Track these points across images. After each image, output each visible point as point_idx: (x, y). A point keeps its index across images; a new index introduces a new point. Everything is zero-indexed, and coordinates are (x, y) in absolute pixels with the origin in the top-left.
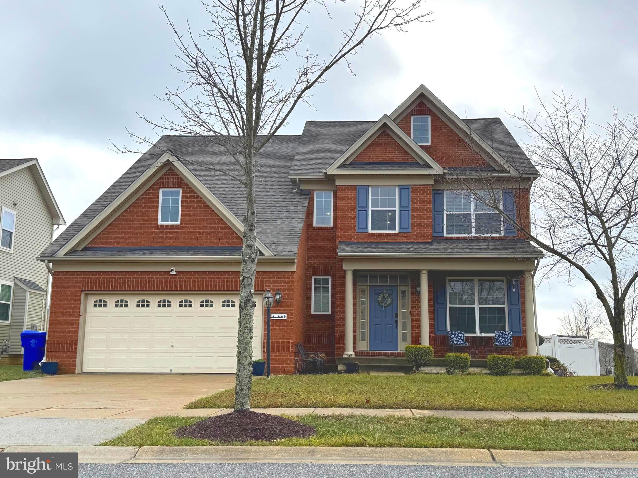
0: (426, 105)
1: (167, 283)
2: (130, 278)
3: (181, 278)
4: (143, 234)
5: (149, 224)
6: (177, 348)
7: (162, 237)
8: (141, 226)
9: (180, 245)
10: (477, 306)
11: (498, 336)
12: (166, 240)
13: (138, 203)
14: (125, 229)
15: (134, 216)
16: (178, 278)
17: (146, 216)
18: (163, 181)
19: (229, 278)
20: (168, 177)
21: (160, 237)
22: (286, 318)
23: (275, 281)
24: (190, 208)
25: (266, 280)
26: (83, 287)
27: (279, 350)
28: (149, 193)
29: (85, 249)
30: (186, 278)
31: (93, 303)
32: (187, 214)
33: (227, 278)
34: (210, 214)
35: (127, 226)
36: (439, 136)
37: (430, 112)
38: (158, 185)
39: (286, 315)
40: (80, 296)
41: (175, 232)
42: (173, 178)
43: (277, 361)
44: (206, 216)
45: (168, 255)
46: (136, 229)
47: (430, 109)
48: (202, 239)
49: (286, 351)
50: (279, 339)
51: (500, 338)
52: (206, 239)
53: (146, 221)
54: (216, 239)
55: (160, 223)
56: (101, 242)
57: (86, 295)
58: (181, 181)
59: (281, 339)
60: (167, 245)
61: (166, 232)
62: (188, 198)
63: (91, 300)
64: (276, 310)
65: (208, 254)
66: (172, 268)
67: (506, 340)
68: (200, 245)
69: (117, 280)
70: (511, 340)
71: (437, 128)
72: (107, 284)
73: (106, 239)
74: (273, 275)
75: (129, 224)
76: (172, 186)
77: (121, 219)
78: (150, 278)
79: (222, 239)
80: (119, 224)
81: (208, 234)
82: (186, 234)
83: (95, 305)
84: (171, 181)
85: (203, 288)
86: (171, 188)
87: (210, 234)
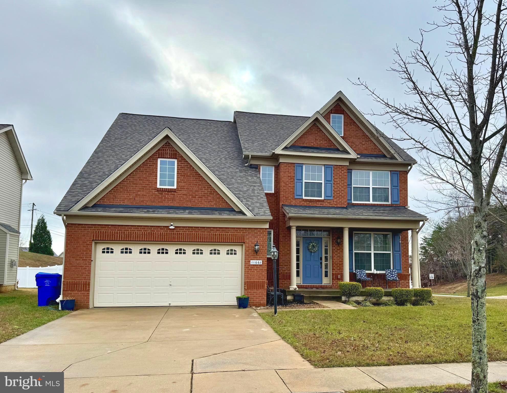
0: (341, 106)
1: (167, 235)
2: (135, 230)
3: (178, 231)
4: (145, 195)
5: (150, 187)
6: (174, 286)
7: (162, 198)
8: (143, 189)
9: (176, 204)
10: (372, 252)
11: (387, 273)
12: (165, 200)
13: (140, 169)
14: (130, 190)
15: (137, 180)
16: (176, 231)
17: (147, 180)
18: (161, 153)
19: (217, 232)
20: (165, 150)
21: (160, 198)
22: (261, 264)
23: (253, 235)
24: (184, 176)
25: (246, 235)
26: (93, 237)
27: (257, 288)
28: (149, 161)
29: (95, 206)
30: (182, 232)
31: (101, 251)
32: (182, 180)
33: (215, 232)
34: (200, 181)
35: (131, 188)
36: (349, 130)
37: (343, 112)
38: (157, 156)
39: (261, 261)
40: (91, 245)
41: (172, 194)
42: (170, 150)
43: (255, 296)
44: (198, 183)
45: (169, 213)
46: (139, 191)
47: (344, 110)
48: (194, 201)
49: (262, 289)
50: (256, 279)
51: (389, 274)
52: (198, 201)
53: (147, 185)
54: (206, 202)
55: (158, 186)
56: (109, 200)
57: (96, 243)
58: (176, 153)
59: (258, 279)
60: (166, 205)
61: (165, 194)
62: (183, 168)
63: (100, 248)
64: (254, 257)
65: (202, 213)
66: (172, 224)
67: (393, 276)
68: (193, 205)
69: (124, 232)
70: (396, 276)
71: (348, 124)
72: (115, 235)
73: (113, 198)
74: (251, 231)
75: (132, 186)
76: (169, 157)
77: (125, 181)
78: (152, 231)
79: (211, 202)
80: (124, 186)
81: (199, 197)
82: (181, 197)
83: (103, 252)
84: (167, 153)
85: (196, 240)
86: (168, 158)
87: (202, 198)
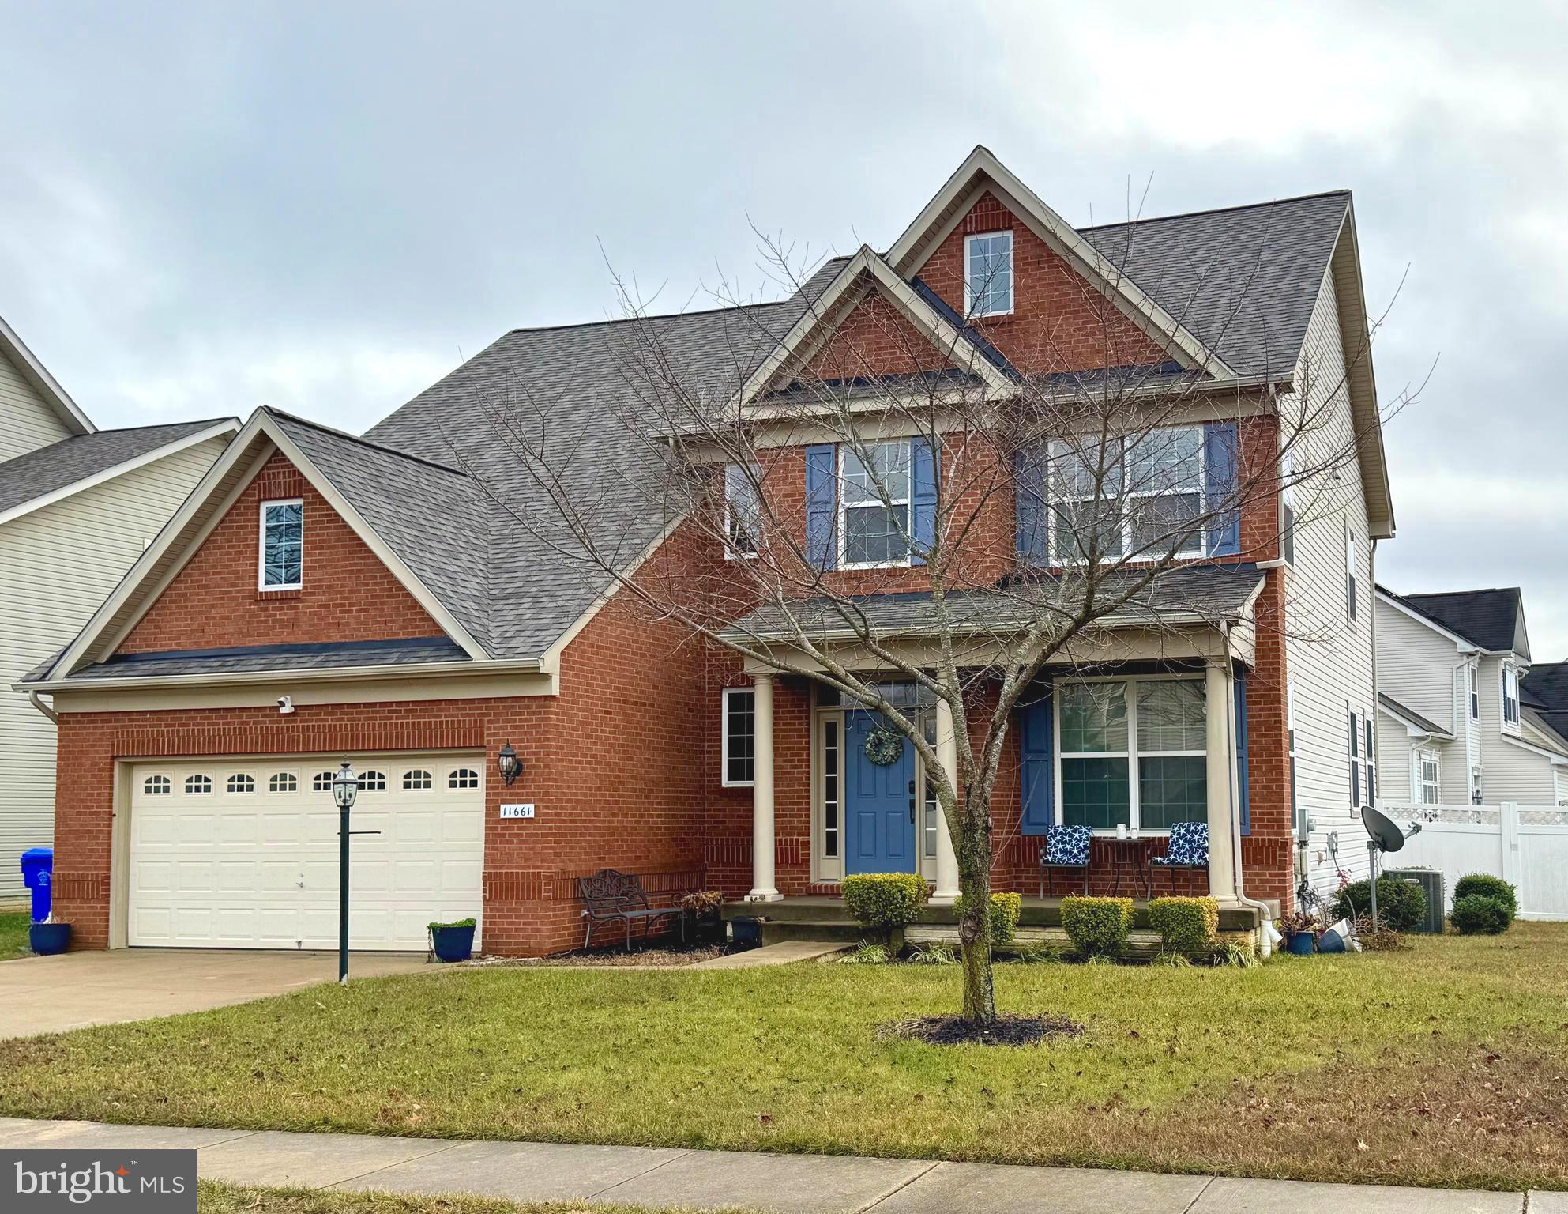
1: (278, 734)
2: (203, 724)
3: (307, 721)
4: (228, 618)
5: (238, 592)
6: (310, 889)
7: (266, 621)
8: (223, 599)
9: (302, 639)
10: (1133, 754)
12: (274, 628)
13: (215, 541)
14: (192, 607)
15: (207, 574)
16: (301, 721)
17: (233, 572)
18: (264, 484)
20: (274, 474)
21: (261, 622)
22: (532, 815)
23: (508, 721)
24: (322, 548)
25: (488, 721)
26: (113, 751)
27: (517, 895)
28: (237, 515)
29: (115, 659)
30: (316, 721)
31: (144, 785)
32: (316, 561)
34: (363, 558)
35: (194, 600)
38: (254, 495)
39: (532, 806)
40: (112, 770)
41: (289, 608)
42: (284, 473)
43: (512, 923)
44: (355, 565)
45: (268, 667)
46: (213, 606)
48: (347, 624)
49: (534, 898)
50: (517, 867)
52: (357, 623)
53: (233, 585)
54: (378, 622)
55: (263, 587)
56: (145, 640)
58: (300, 481)
59: (524, 867)
60: (277, 641)
61: (274, 609)
62: (318, 522)
63: (141, 777)
64: (511, 795)
66: (282, 699)
68: (345, 637)
69: (178, 731)
73: (154, 633)
74: (504, 708)
75: (198, 594)
76: (283, 495)
77: (181, 582)
78: (242, 723)
79: (392, 621)
80: (179, 595)
81: (359, 611)
82: (315, 613)
83: (148, 790)
84: (280, 482)
86: (280, 498)
87: (365, 610)
